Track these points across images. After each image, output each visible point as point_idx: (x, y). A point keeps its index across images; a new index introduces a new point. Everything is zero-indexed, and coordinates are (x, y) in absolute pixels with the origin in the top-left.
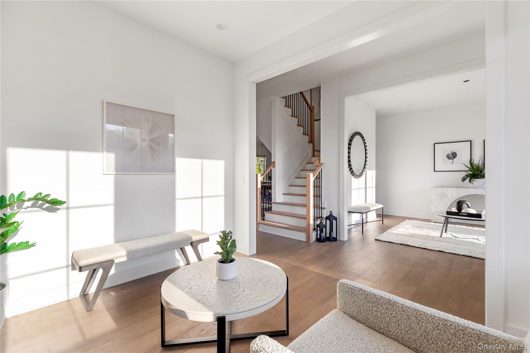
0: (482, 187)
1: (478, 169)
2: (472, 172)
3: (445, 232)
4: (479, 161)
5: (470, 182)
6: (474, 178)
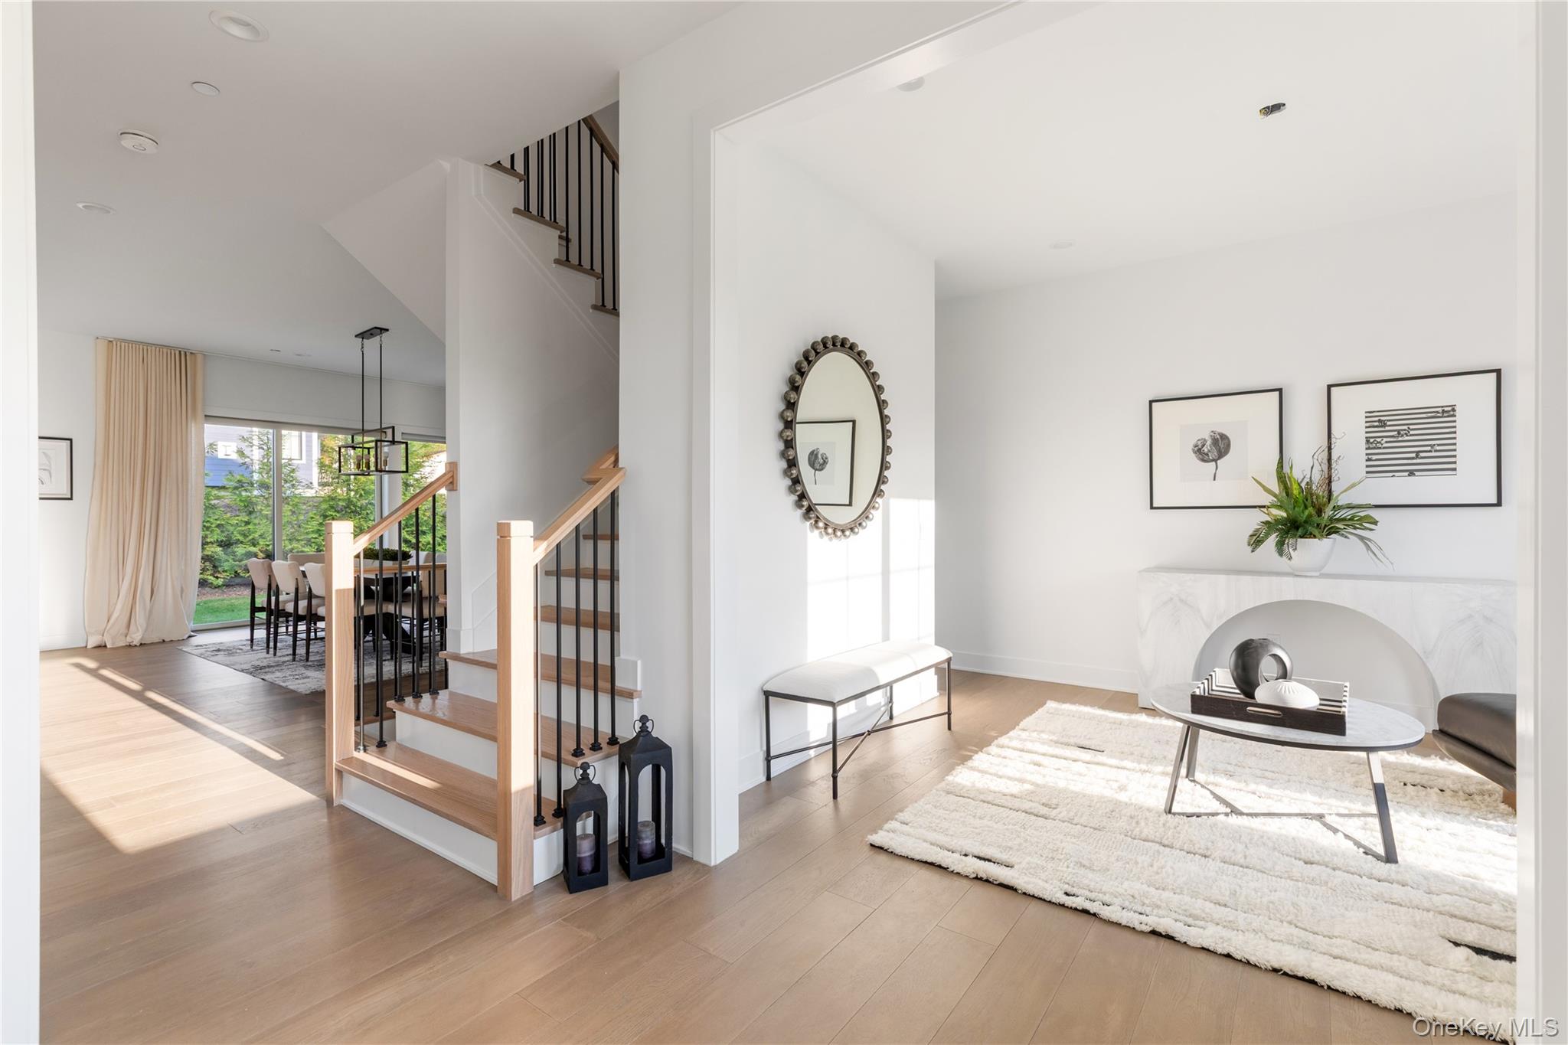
0: (1324, 571)
1: (1309, 500)
2: (1286, 511)
3: (1187, 777)
4: (1312, 468)
5: (1281, 553)
6: (1294, 536)
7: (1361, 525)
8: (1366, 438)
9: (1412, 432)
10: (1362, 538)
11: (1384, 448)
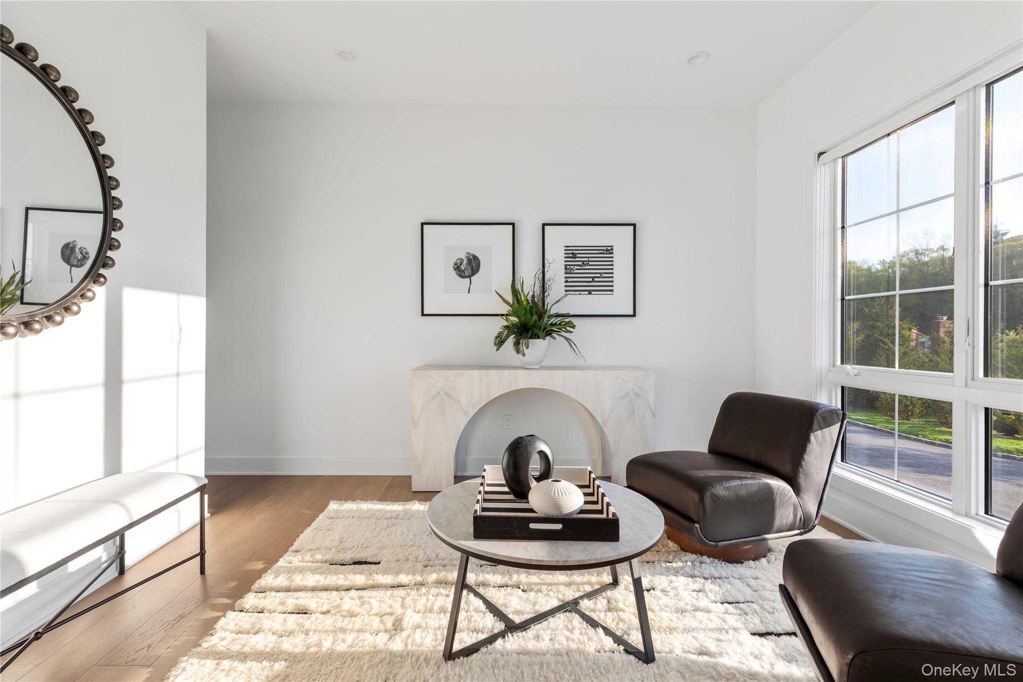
1: (533, 309)
6: (526, 338)
7: (565, 328)
8: (565, 265)
9: (590, 263)
10: (567, 339)
11: (576, 273)
